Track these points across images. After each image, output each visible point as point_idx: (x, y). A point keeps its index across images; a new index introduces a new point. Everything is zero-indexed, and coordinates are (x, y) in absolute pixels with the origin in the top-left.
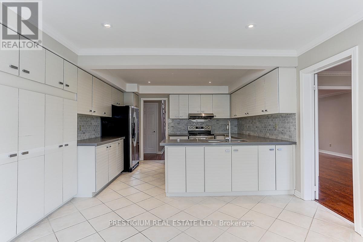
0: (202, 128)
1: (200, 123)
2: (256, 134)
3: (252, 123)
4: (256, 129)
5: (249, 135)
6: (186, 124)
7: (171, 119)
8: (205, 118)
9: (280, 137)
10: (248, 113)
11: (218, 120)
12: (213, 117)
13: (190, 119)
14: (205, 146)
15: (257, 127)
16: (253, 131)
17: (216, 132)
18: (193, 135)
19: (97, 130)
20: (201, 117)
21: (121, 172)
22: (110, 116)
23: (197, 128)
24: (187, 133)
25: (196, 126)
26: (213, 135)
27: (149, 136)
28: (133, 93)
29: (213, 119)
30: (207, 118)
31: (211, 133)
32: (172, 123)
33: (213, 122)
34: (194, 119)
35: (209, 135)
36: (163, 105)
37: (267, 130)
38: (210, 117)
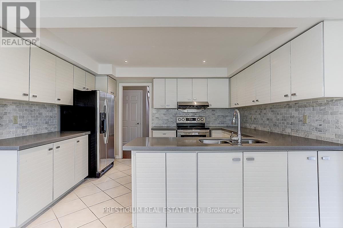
0: (194, 119)
1: (192, 114)
2: (266, 129)
3: (260, 114)
4: (267, 122)
5: (255, 130)
6: (174, 115)
7: (155, 109)
8: (198, 107)
9: (314, 135)
10: (257, 101)
11: (214, 110)
12: (208, 106)
13: (179, 108)
14: (198, 151)
15: (268, 119)
16: (261, 124)
17: (211, 125)
18: (182, 129)
19: (52, 122)
20: (193, 106)
21: (85, 178)
22: (72, 104)
23: (187, 120)
24: (175, 125)
25: (187, 117)
26: (208, 129)
27: (131, 128)
28: (107, 76)
29: (208, 109)
30: (200, 108)
31: (205, 126)
32: (157, 114)
33: (208, 112)
34: (184, 108)
35: (203, 129)
36: (149, 94)
37: (288, 123)
38: (204, 107)
